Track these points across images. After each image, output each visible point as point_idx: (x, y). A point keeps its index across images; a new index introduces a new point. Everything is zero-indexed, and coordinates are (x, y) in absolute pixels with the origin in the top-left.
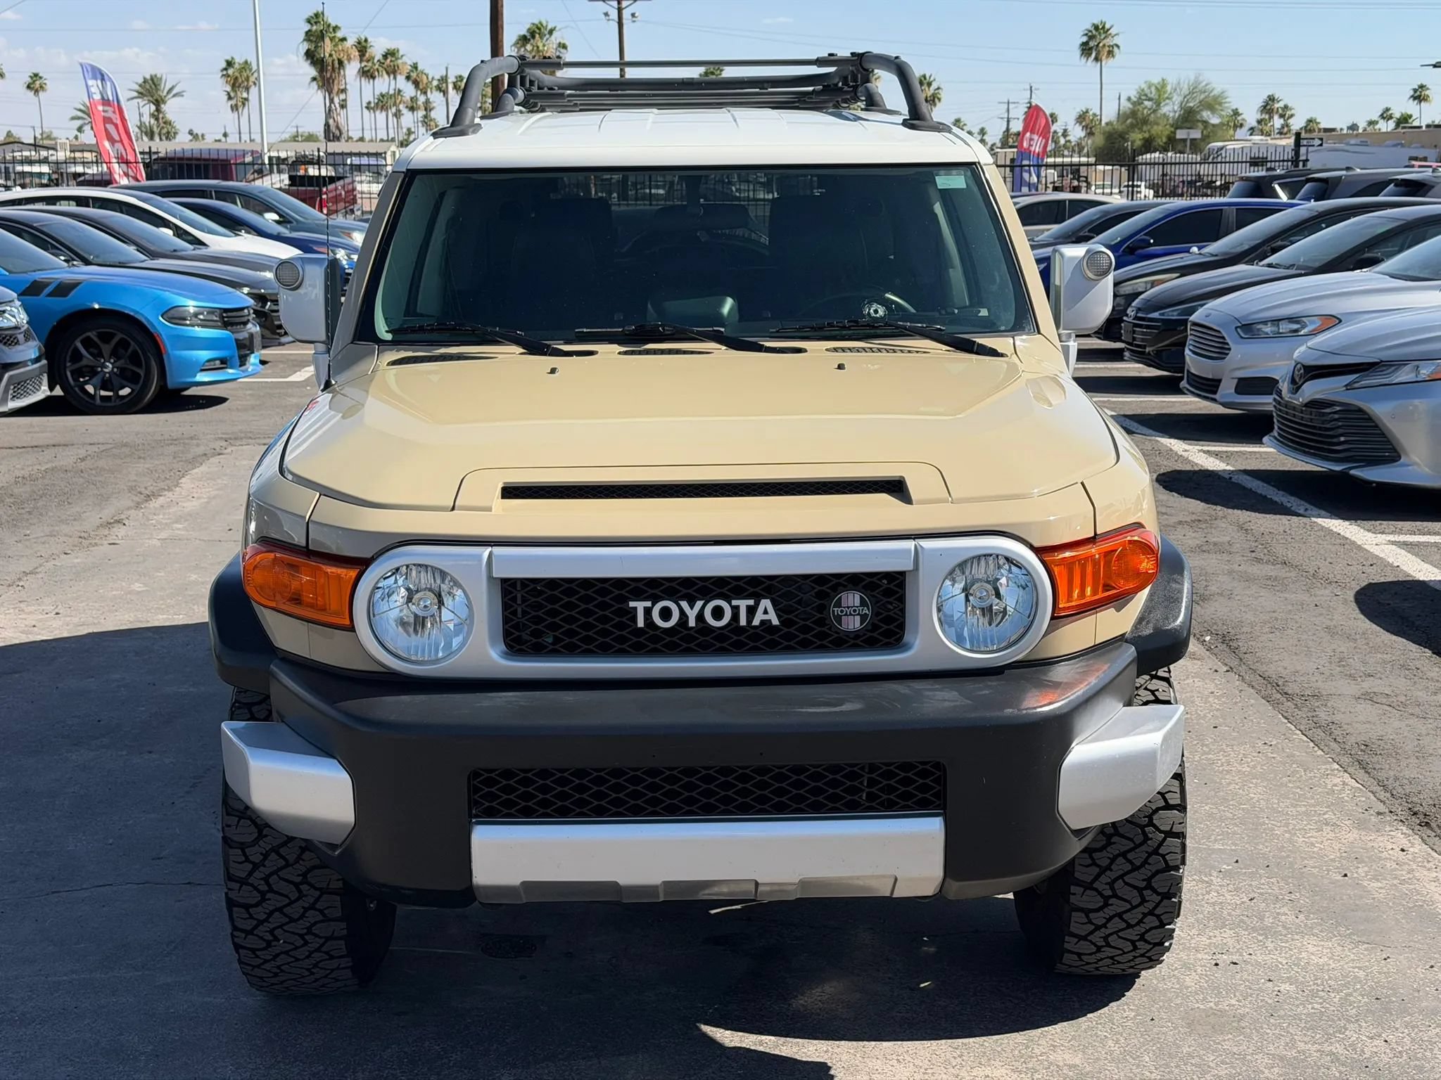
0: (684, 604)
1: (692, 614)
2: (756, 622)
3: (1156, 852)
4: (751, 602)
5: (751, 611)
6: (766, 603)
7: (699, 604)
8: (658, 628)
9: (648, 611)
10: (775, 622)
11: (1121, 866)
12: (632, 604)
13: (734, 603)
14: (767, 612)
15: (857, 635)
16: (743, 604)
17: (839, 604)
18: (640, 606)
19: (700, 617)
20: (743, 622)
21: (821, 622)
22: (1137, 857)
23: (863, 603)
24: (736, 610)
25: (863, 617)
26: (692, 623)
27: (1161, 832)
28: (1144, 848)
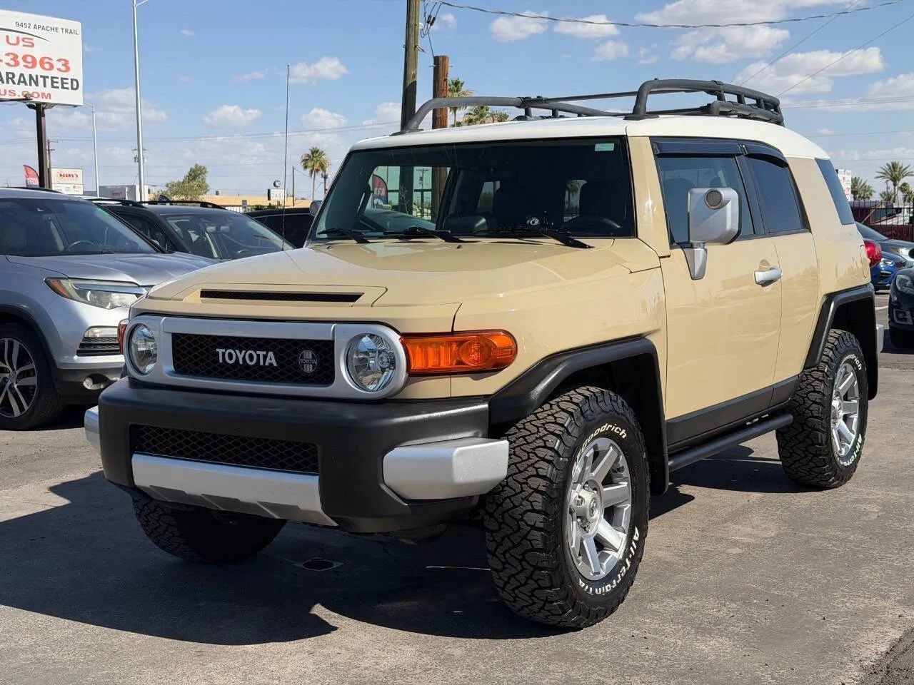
0: (238, 352)
1: (241, 357)
2: (267, 364)
3: (525, 538)
4: (265, 353)
5: (265, 357)
6: (271, 354)
7: (243, 352)
8: (228, 364)
9: (224, 354)
10: (275, 364)
11: (507, 544)
12: (217, 350)
13: (258, 352)
14: (271, 359)
15: (312, 375)
16: (261, 353)
17: (302, 357)
18: (220, 351)
19: (244, 358)
20: (262, 363)
21: (296, 367)
22: (516, 538)
23: (313, 358)
24: (258, 356)
25: (314, 365)
26: (241, 362)
27: (528, 525)
28: (518, 534)
